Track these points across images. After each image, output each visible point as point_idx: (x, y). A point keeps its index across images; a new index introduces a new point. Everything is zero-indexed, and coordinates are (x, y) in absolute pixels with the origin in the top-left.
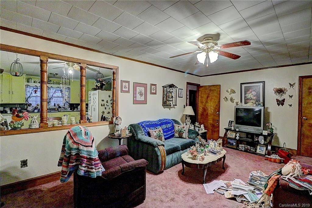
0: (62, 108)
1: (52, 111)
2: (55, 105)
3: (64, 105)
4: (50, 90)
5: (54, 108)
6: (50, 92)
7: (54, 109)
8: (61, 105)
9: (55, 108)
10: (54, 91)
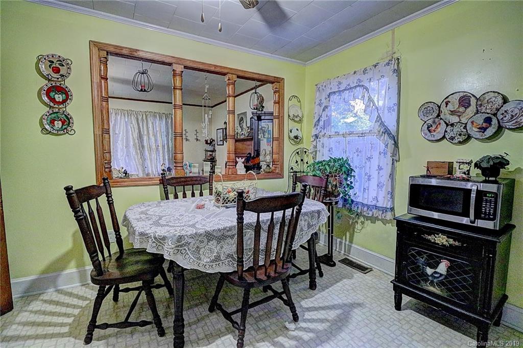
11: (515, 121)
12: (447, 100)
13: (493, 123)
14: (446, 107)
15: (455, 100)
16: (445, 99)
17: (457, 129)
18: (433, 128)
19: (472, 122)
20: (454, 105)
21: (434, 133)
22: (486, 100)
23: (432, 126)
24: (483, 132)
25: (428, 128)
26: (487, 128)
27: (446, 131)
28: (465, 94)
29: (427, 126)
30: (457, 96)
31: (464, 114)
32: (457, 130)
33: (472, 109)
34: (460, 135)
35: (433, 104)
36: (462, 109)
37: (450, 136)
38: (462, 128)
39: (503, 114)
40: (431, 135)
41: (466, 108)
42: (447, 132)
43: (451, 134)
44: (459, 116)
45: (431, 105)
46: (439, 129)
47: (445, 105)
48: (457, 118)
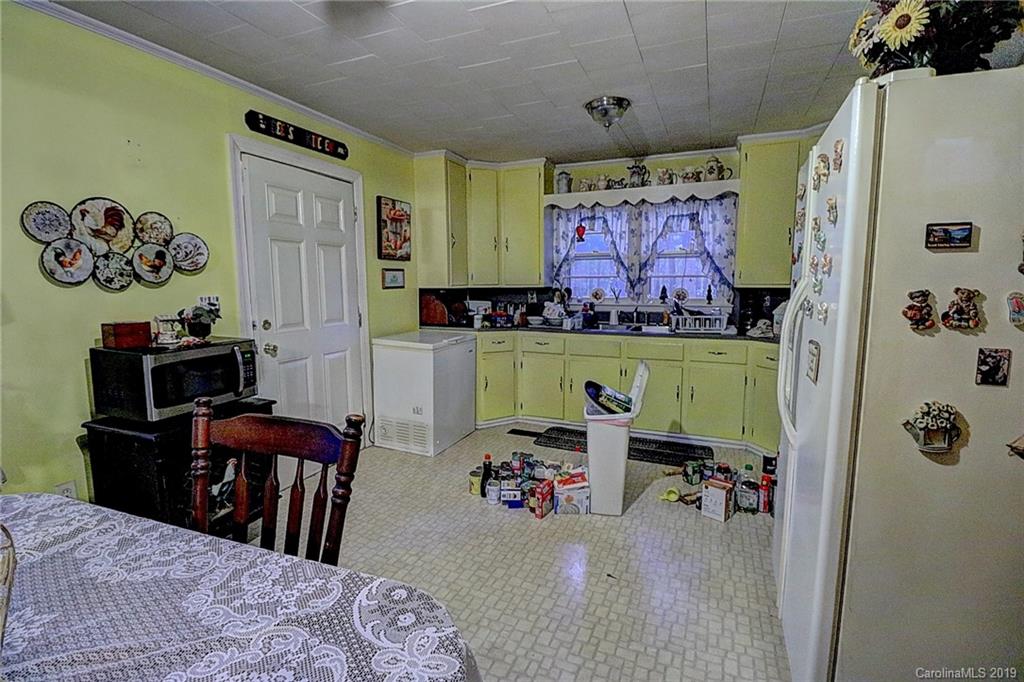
0: (686, 315)
1: (645, 329)
2: (664, 296)
3: (709, 298)
4: (644, 222)
5: (658, 314)
6: (644, 232)
7: (656, 318)
8: (695, 295)
9: (661, 310)
10: (662, 221)
11: (190, 261)
12: (83, 207)
13: (167, 260)
14: (83, 220)
15: (98, 210)
16: (80, 204)
17: (115, 264)
18: (68, 258)
19: (141, 256)
20: (95, 219)
21: (72, 269)
22: (149, 223)
23: (63, 254)
24: (157, 273)
25: (58, 256)
26: (161, 267)
27: (96, 267)
28: (114, 205)
29: (54, 253)
30: (102, 206)
31: (115, 240)
32: (115, 266)
33: (127, 232)
34: (121, 275)
35: (56, 208)
36: (110, 230)
37: (105, 276)
38: (122, 263)
39: (175, 249)
40: (66, 272)
41: (117, 230)
42: (98, 268)
43: (107, 273)
44: (108, 242)
45: (53, 210)
46: (80, 262)
47: (80, 217)
48: (105, 244)
